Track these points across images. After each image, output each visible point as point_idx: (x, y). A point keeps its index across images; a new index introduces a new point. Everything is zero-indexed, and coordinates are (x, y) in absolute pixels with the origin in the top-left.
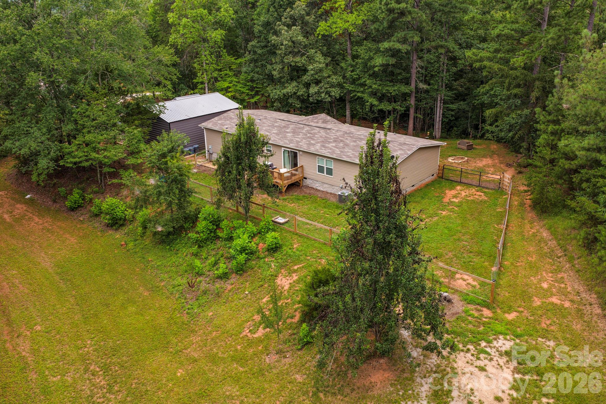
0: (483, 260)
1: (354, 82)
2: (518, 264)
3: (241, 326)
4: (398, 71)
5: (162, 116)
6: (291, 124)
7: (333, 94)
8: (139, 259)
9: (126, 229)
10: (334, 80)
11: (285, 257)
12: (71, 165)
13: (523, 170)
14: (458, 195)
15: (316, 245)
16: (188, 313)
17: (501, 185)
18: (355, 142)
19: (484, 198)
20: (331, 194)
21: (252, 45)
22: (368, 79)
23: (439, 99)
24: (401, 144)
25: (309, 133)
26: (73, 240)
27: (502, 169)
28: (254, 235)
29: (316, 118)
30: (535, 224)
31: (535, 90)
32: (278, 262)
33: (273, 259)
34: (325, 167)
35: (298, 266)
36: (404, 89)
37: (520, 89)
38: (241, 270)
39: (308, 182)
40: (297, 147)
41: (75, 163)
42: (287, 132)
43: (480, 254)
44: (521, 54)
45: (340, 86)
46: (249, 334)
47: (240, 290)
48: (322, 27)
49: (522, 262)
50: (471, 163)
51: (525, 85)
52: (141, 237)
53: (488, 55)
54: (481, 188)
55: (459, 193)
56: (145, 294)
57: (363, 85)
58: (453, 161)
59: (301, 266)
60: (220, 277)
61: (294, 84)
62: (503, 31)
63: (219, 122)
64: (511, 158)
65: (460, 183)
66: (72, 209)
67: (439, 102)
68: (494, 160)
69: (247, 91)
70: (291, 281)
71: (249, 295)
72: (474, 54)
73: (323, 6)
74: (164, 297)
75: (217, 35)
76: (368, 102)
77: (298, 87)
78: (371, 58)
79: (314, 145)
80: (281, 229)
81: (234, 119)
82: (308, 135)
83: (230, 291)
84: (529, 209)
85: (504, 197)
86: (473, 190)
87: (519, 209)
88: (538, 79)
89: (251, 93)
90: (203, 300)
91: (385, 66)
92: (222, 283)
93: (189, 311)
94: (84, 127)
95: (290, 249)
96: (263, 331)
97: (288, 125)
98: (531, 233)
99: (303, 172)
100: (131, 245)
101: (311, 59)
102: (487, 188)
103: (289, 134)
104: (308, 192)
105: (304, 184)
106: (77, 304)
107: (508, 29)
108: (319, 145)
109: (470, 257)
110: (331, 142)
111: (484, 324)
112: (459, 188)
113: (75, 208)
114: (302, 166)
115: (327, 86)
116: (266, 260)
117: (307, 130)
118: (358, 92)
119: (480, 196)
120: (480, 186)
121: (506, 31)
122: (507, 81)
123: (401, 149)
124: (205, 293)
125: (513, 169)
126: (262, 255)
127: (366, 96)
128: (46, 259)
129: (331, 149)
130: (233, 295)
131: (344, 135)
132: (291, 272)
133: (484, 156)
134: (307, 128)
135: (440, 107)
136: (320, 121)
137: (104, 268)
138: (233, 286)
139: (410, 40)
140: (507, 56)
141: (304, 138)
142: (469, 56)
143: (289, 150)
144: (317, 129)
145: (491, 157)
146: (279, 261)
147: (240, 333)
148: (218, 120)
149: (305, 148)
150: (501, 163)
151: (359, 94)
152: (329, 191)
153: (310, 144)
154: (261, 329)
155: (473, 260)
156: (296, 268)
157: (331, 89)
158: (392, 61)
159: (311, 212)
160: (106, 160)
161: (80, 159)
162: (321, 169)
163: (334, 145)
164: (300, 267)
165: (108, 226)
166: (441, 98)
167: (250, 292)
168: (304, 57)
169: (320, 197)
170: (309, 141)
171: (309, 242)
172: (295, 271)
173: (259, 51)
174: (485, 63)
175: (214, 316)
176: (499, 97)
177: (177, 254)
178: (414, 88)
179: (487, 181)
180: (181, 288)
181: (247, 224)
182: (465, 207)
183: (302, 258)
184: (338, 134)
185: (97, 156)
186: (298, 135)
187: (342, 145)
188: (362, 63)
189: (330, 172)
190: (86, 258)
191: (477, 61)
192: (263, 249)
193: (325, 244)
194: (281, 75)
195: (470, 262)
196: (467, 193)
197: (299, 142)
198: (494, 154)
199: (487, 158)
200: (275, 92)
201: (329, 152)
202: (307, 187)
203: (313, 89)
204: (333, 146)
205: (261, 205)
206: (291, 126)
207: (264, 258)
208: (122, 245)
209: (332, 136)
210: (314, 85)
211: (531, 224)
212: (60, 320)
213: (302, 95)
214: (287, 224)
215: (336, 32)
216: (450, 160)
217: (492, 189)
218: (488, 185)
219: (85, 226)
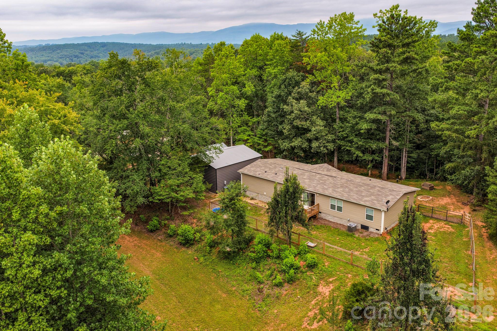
0: (461, 277)
1: (344, 139)
2: (487, 281)
3: (301, 319)
4: (378, 132)
5: (211, 164)
6: (306, 173)
7: (329, 148)
8: (212, 270)
9: (195, 247)
10: (330, 138)
11: (321, 272)
12: (157, 201)
13: (477, 208)
14: (432, 227)
15: (341, 263)
16: (259, 311)
17: (463, 220)
18: (357, 188)
19: (451, 230)
20: (340, 224)
21: (268, 111)
22: (355, 137)
23: (404, 150)
24: (390, 191)
25: (321, 180)
26: (159, 255)
27: (459, 206)
28: (296, 255)
29: (322, 167)
30: (493, 251)
31: (484, 153)
32: (317, 276)
33: (313, 273)
34: (336, 205)
35: (333, 279)
36: (381, 145)
37: (472, 151)
38: (291, 281)
39: (322, 215)
40: (315, 190)
41: (159, 200)
42: (305, 179)
43: (458, 273)
44: (473, 128)
45: (334, 141)
46: (308, 326)
47: (293, 295)
48: (322, 101)
49: (490, 279)
50: (435, 201)
51: (476, 148)
52: (208, 253)
53: (447, 126)
54: (448, 222)
55: (433, 226)
56: (224, 296)
57: (351, 142)
58: (422, 200)
59: (334, 278)
60: (277, 285)
61: (300, 139)
62: (459, 111)
63: (252, 169)
64: (465, 198)
65: (432, 217)
66: (152, 231)
67: (404, 153)
68: (452, 199)
69: (262, 143)
70: (330, 290)
71: (301, 298)
72: (436, 125)
73: (321, 85)
74: (238, 299)
75: (242, 103)
76: (355, 154)
77: (302, 141)
78: (357, 124)
79: (327, 189)
80: (313, 251)
81: (262, 167)
82: (321, 181)
83: (286, 295)
84: (486, 239)
85: (466, 229)
86: (442, 224)
87: (479, 240)
88: (485, 145)
89: (265, 144)
90: (268, 301)
91: (369, 130)
92: (279, 289)
93: (260, 309)
94: (166, 174)
95: (323, 266)
96: (317, 324)
97: (304, 173)
98: (491, 258)
99: (318, 208)
100: (202, 259)
101: (313, 123)
102: (452, 222)
103: (306, 180)
104: (323, 222)
105: (319, 217)
106: (179, 302)
107: (462, 110)
108: (331, 189)
109: (452, 275)
110: (338, 188)
111: (472, 324)
112: (431, 221)
113: (154, 230)
114: (318, 204)
115: (324, 142)
116: (308, 273)
117: (319, 178)
118: (347, 146)
119: (448, 228)
120: (447, 220)
121: (461, 112)
122: (462, 145)
123: (391, 194)
124: (268, 296)
125: (468, 206)
126: (304, 270)
127: (353, 150)
128: (146, 269)
129: (340, 193)
130: (288, 298)
131: (347, 182)
132: (328, 283)
133: (444, 196)
134: (318, 176)
135: (405, 156)
136: (325, 170)
137: (188, 276)
138: (287, 292)
139: (388, 113)
140: (461, 127)
141: (318, 184)
142: (433, 127)
143: (309, 192)
144: (326, 176)
145: (449, 196)
146: (318, 274)
147: (301, 325)
148: (251, 168)
149: (321, 191)
150: (458, 202)
151: (348, 148)
152: (339, 223)
153: (324, 189)
154: (315, 322)
155: (454, 278)
156: (331, 280)
157: (327, 144)
158: (374, 126)
159: (330, 239)
160: (182, 198)
161: (164, 197)
162: (333, 207)
163: (342, 189)
164: (334, 280)
165: (180, 245)
166: (406, 150)
167: (301, 297)
168: (308, 122)
169: (333, 227)
170: (323, 186)
171: (335, 262)
172: (331, 283)
173: (273, 115)
174: (445, 132)
175: (279, 313)
176: (456, 156)
177: (239, 267)
178: (388, 144)
179: (451, 216)
180: (249, 292)
181: (290, 247)
182: (439, 236)
183: (334, 273)
184: (343, 181)
185: (176, 195)
186: (313, 181)
187: (347, 190)
188: (351, 126)
189: (340, 209)
190: (172, 268)
191: (439, 130)
192: (304, 266)
193: (347, 263)
194: (289, 133)
195: (453, 278)
196: (438, 226)
197: (316, 187)
198: (451, 194)
199: (446, 197)
200: (285, 145)
201: (339, 195)
202: (322, 219)
203: (315, 144)
204: (341, 191)
205: (297, 234)
206: (306, 174)
207: (306, 272)
208: (195, 259)
209: (338, 182)
210: (315, 141)
211: (490, 251)
212: (171, 313)
213: (305, 147)
214: (316, 248)
215: (331, 104)
216: (419, 199)
217: (456, 223)
218: (452, 220)
219: (163, 244)
